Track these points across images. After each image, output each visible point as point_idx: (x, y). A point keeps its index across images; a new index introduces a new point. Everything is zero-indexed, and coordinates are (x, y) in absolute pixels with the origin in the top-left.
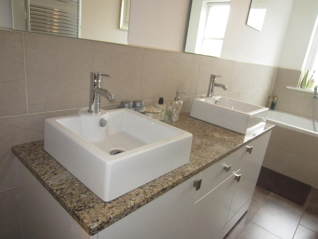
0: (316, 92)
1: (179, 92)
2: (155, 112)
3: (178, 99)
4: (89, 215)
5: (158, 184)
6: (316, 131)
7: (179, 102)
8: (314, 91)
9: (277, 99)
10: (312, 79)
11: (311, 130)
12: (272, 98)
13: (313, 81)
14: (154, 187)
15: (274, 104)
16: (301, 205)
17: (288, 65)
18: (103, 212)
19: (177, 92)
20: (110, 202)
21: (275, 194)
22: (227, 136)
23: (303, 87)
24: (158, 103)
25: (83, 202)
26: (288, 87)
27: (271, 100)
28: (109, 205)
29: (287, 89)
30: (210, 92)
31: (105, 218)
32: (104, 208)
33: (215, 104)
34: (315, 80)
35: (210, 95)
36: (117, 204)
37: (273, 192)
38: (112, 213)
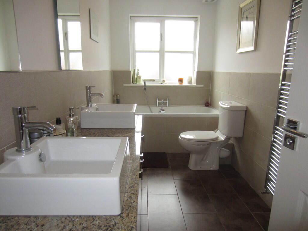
0: (145, 85)
1: (72, 109)
2: (63, 133)
3: (73, 115)
4: (122, 229)
5: (133, 184)
6: (152, 113)
7: (74, 117)
8: (143, 84)
9: (119, 96)
10: (139, 76)
11: (150, 113)
12: (115, 96)
13: (140, 77)
14: (133, 187)
15: (118, 100)
16: (167, 167)
17: (120, 67)
18: (127, 221)
19: (70, 109)
20: (122, 213)
21: (150, 168)
22: (127, 134)
23: (134, 82)
24: (56, 124)
25: (103, 226)
26: (124, 85)
27: (115, 99)
28: (124, 215)
29: (124, 86)
30: (89, 102)
31: (134, 223)
32: (123, 219)
33: (97, 111)
34: (141, 76)
35: (90, 105)
36: (128, 211)
37: (148, 167)
38: (133, 217)
